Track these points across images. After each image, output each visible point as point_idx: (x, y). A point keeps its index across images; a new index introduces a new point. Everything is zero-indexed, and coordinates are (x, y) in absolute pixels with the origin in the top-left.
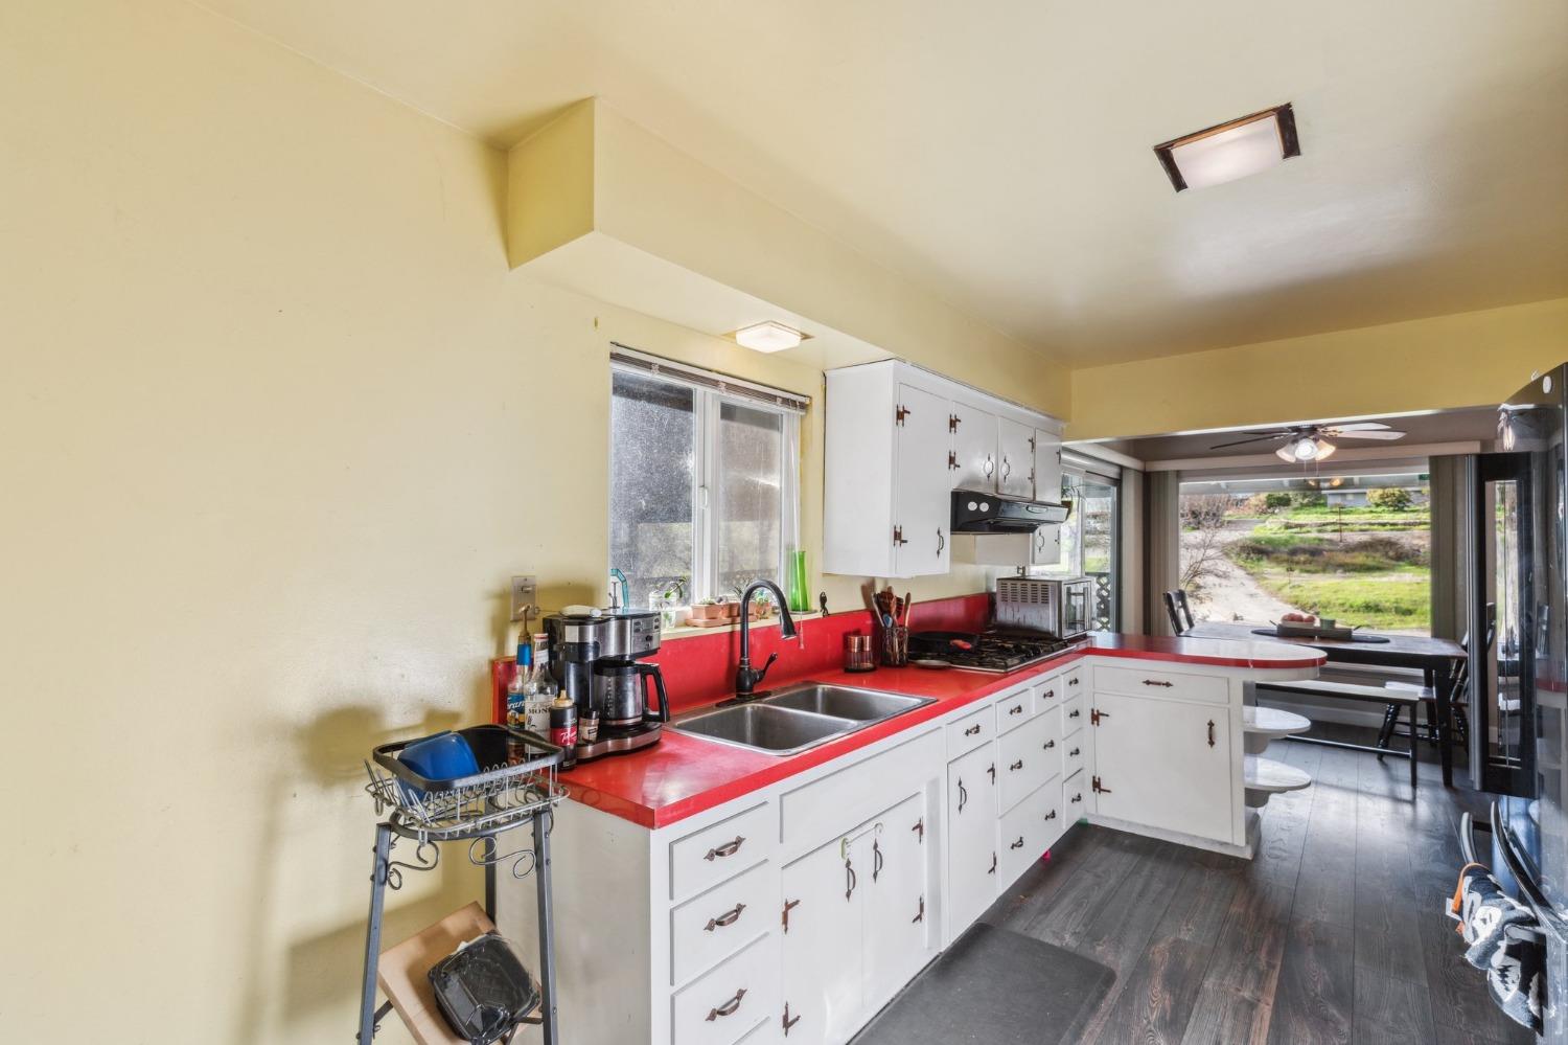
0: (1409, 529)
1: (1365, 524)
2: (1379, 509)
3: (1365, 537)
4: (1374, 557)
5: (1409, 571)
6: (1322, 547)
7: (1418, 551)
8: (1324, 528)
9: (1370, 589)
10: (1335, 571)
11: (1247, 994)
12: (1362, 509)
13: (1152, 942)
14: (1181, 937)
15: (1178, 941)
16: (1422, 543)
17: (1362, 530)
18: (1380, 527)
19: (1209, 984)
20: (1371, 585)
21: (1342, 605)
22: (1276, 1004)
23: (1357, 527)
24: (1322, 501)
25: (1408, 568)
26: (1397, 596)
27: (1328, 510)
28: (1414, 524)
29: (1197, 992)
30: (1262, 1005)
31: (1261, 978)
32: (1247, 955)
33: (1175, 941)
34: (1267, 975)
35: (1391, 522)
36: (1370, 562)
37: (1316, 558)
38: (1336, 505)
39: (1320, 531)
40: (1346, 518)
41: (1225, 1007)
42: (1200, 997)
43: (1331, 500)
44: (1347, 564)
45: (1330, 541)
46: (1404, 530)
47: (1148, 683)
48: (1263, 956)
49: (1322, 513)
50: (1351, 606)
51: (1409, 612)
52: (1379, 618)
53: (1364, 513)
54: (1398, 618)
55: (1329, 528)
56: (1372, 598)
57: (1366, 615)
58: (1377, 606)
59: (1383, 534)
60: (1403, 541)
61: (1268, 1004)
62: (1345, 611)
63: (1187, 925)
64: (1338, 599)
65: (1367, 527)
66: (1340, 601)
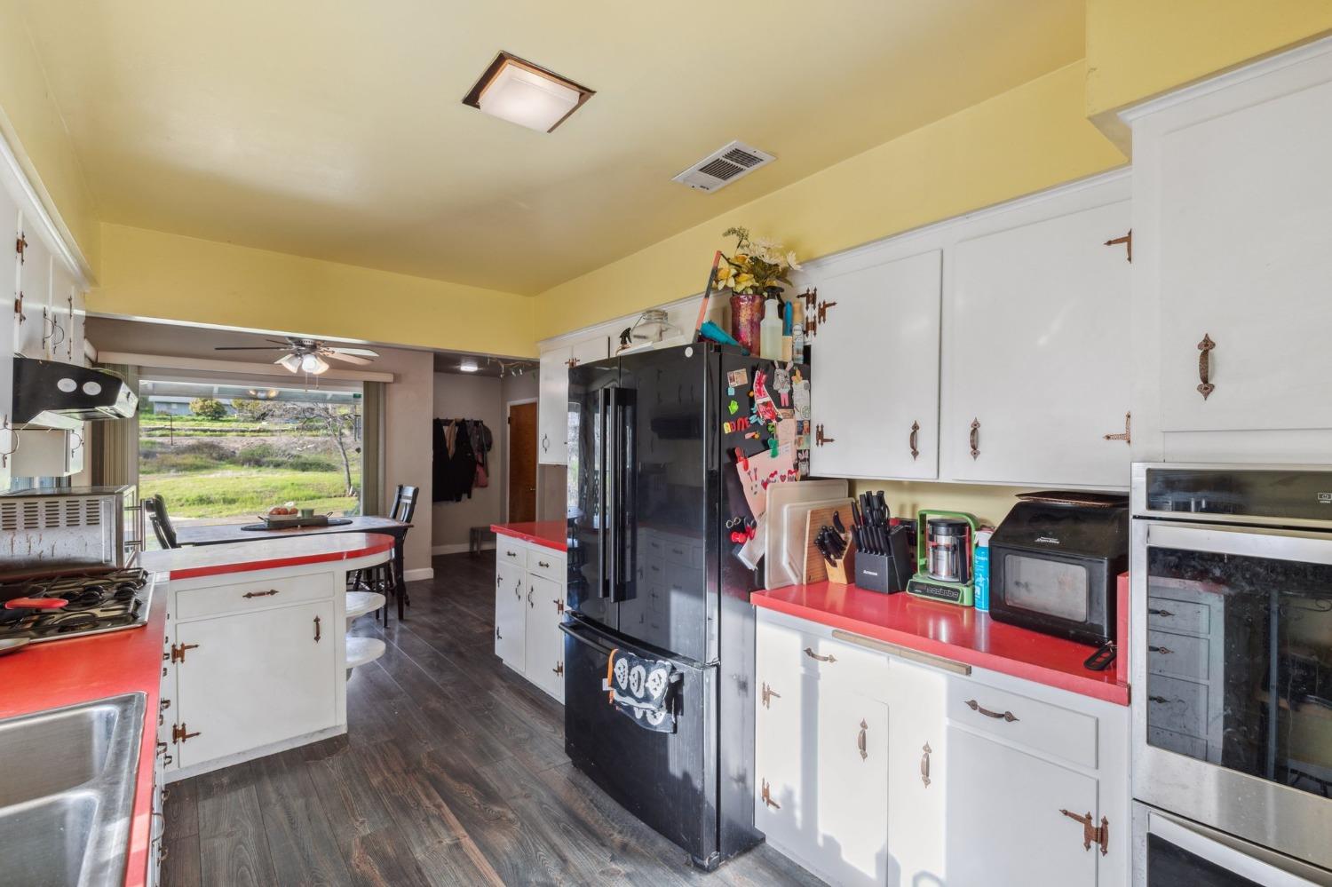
0: (225, 435)
1: (190, 430)
2: (200, 418)
3: (191, 441)
4: (202, 458)
5: (229, 469)
6: (154, 450)
7: (234, 452)
8: (153, 432)
9: (202, 485)
10: (169, 471)
11: (447, 841)
12: (185, 417)
13: (347, 856)
14: (363, 834)
15: (364, 840)
16: (237, 446)
17: (187, 435)
18: (202, 433)
19: (419, 854)
20: (201, 481)
21: (179, 500)
22: (468, 831)
23: (183, 433)
24: (147, 409)
25: (228, 466)
26: (225, 489)
27: (154, 416)
28: (228, 431)
29: (419, 870)
30: (463, 840)
31: (441, 819)
32: (418, 810)
33: (362, 843)
34: (443, 814)
35: (211, 429)
36: (198, 462)
37: (149, 460)
38: (162, 413)
39: (150, 436)
40: (176, 425)
41: (446, 864)
42: (424, 870)
43: (157, 408)
44: (180, 465)
45: (162, 444)
46: (220, 436)
47: (249, 595)
48: (426, 802)
49: (149, 419)
50: (187, 501)
51: (232, 501)
52: (211, 508)
53: (187, 421)
54: (225, 506)
55: (158, 432)
56: (204, 492)
57: (200, 506)
58: (208, 498)
59: (206, 439)
60: (222, 445)
61: (465, 837)
62: (182, 505)
63: (357, 820)
64: (175, 495)
65: (192, 432)
66: (178, 497)
